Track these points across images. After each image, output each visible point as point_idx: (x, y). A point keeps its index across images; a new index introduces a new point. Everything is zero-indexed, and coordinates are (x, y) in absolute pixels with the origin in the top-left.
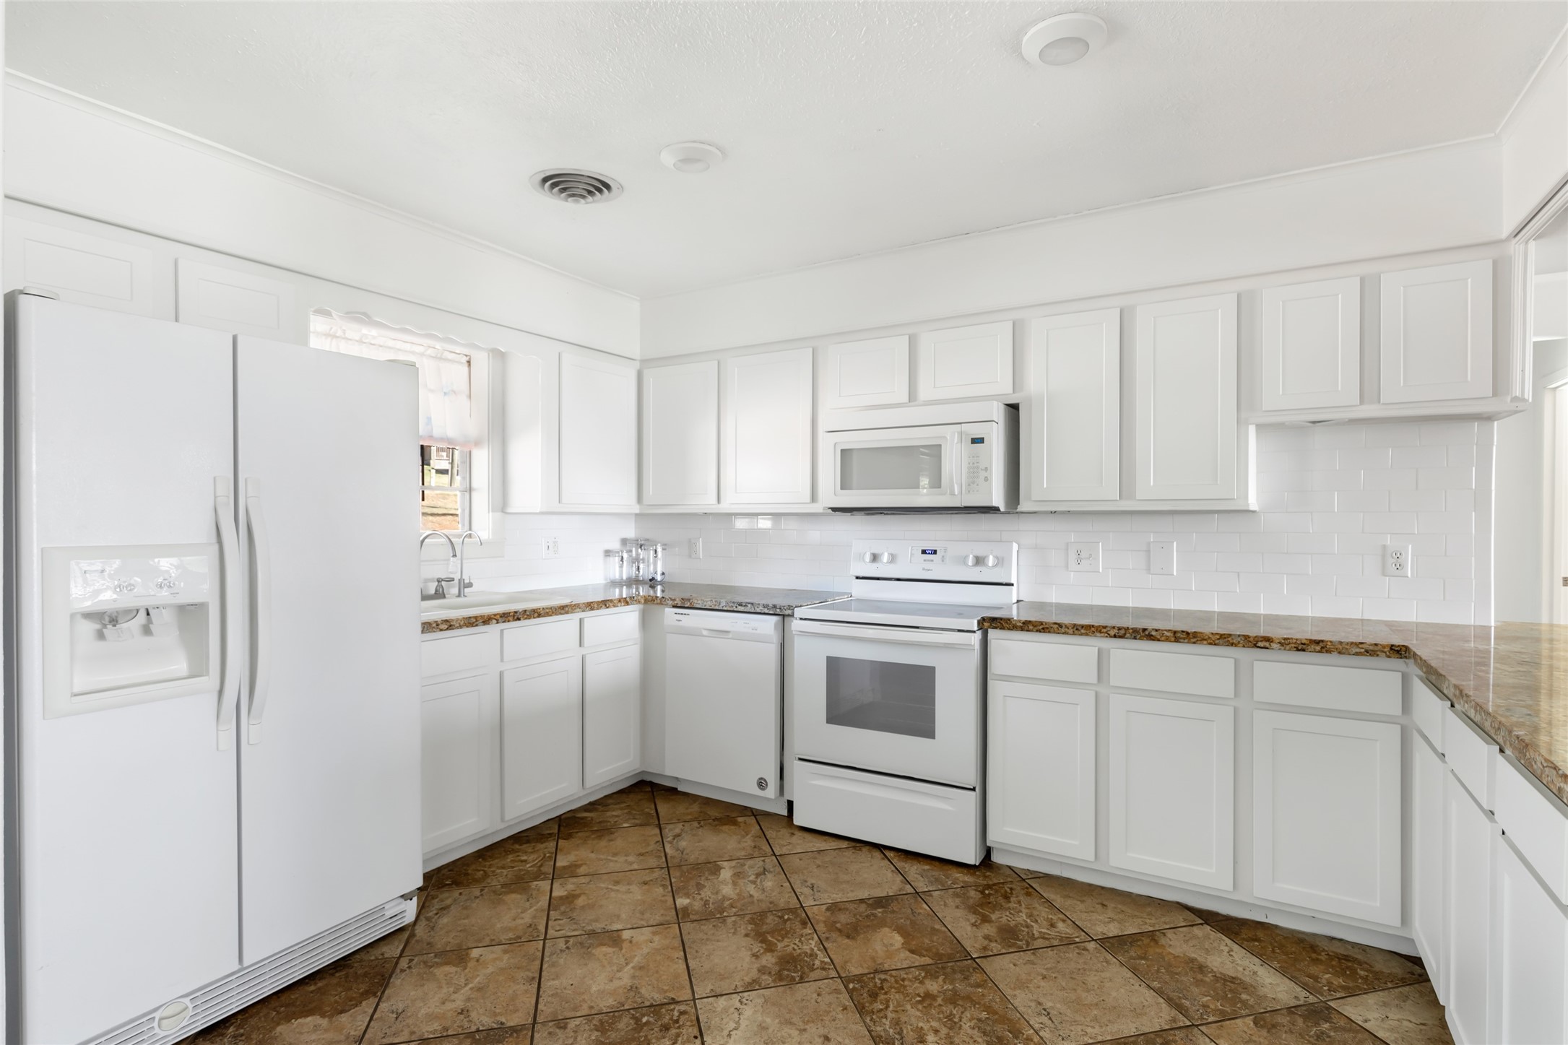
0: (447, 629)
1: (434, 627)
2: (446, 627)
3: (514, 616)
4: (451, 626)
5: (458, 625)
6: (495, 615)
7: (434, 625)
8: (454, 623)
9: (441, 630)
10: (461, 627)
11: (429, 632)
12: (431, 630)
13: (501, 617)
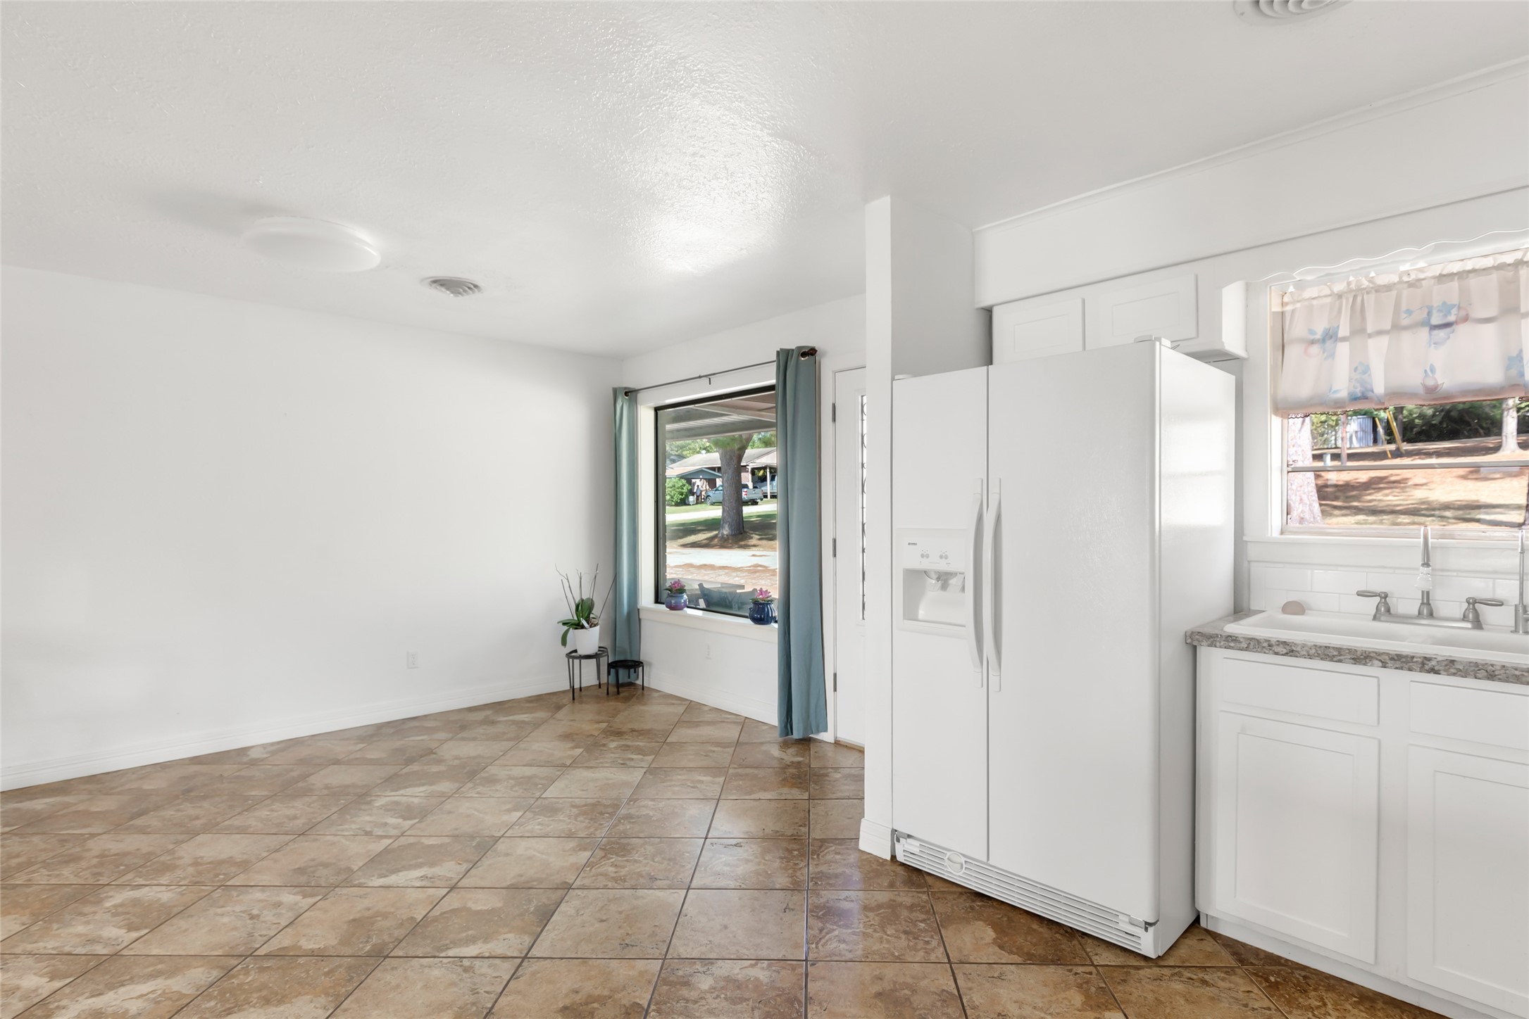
0: (1286, 654)
1: (1264, 647)
2: (1285, 651)
3: (1423, 664)
4: (1292, 651)
5: (1304, 653)
6: (1379, 654)
7: (1265, 644)
8: (1299, 649)
9: (1276, 653)
10: (1310, 657)
11: (1256, 651)
12: (1259, 650)
13: (1392, 659)
